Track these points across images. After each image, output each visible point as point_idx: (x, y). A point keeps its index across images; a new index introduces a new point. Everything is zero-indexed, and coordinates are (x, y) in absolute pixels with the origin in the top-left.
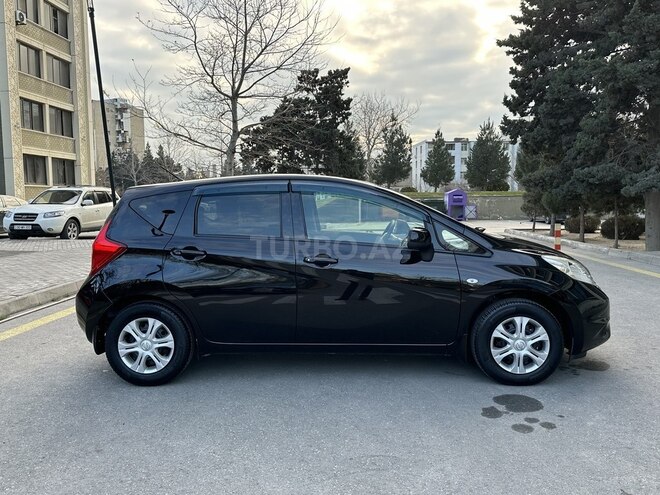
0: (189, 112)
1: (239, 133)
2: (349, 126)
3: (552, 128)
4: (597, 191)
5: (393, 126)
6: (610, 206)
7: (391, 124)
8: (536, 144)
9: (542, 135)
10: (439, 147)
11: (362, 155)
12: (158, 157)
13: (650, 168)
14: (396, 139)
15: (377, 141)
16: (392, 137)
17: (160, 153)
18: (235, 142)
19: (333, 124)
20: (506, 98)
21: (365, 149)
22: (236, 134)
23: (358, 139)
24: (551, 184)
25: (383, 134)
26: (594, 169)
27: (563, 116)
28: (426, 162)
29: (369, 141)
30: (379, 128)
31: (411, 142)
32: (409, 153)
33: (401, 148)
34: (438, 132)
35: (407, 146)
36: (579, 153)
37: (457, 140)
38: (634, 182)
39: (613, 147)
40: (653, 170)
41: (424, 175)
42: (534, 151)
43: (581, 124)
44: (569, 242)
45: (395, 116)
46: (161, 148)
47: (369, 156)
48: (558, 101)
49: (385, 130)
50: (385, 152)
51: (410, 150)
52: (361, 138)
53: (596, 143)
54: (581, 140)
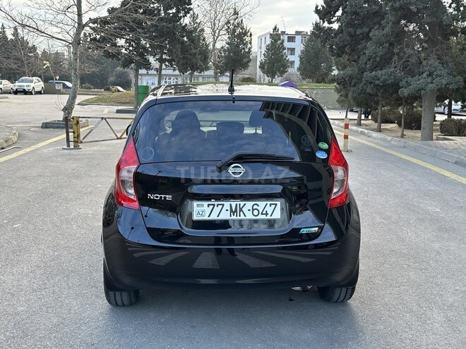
0: (36, 6)
1: (84, 26)
2: (194, 17)
3: (351, 36)
4: (382, 91)
5: (235, 20)
6: (400, 102)
7: (234, 17)
8: (339, 48)
9: (343, 42)
10: (276, 41)
11: (207, 46)
12: (13, 38)
13: (423, 73)
14: (238, 31)
15: (222, 32)
16: (234, 31)
17: (16, 34)
18: (80, 34)
19: (176, 18)
20: (317, 7)
21: (209, 40)
22: (81, 26)
23: (203, 30)
24: (350, 83)
25: (226, 27)
26: (380, 72)
27: (360, 26)
28: (264, 55)
29: (215, 32)
30: (223, 20)
31: (251, 35)
32: (249, 46)
33: (242, 40)
34: (276, 28)
35: (247, 39)
36: (369, 60)
37: (298, 33)
38: (409, 84)
39: (398, 54)
40: (425, 75)
41: (262, 67)
42: (338, 54)
43: (371, 35)
44: (366, 131)
45: (237, 10)
46: (15, 29)
47: (214, 46)
48: (355, 13)
49: (229, 22)
50: (228, 44)
51: (251, 43)
52: (206, 29)
53: (381, 51)
54: (370, 48)
